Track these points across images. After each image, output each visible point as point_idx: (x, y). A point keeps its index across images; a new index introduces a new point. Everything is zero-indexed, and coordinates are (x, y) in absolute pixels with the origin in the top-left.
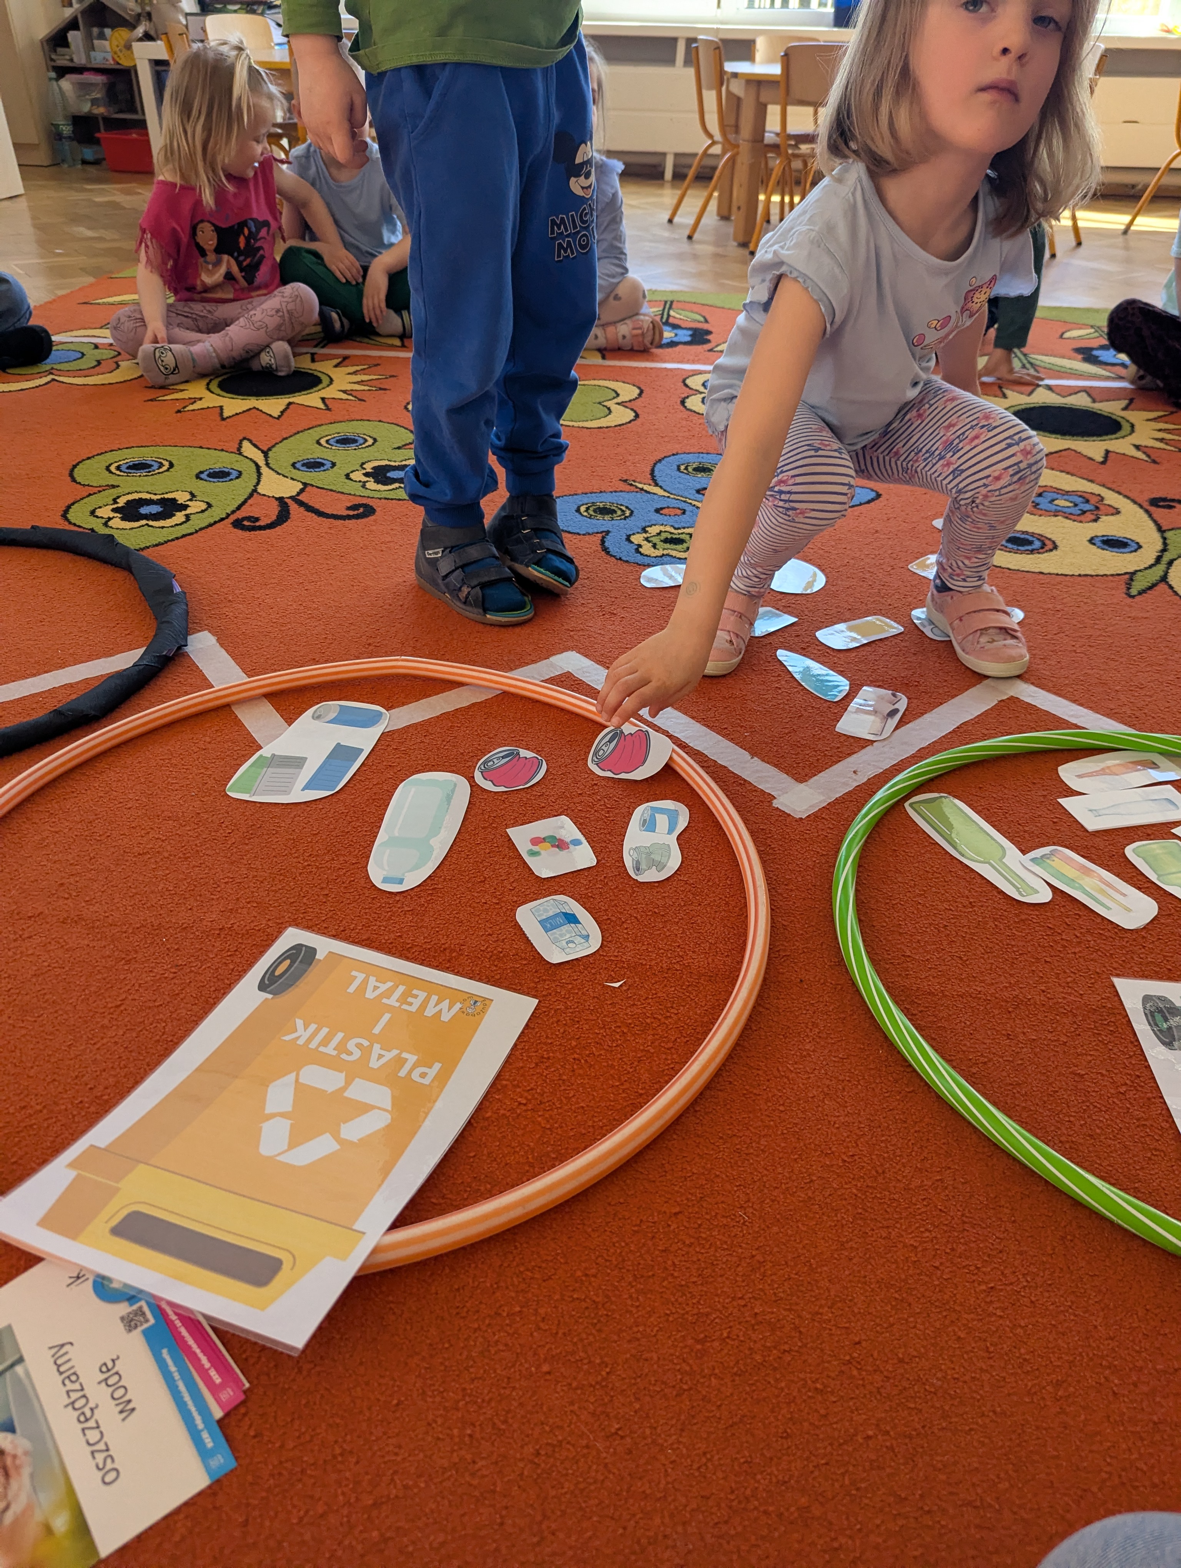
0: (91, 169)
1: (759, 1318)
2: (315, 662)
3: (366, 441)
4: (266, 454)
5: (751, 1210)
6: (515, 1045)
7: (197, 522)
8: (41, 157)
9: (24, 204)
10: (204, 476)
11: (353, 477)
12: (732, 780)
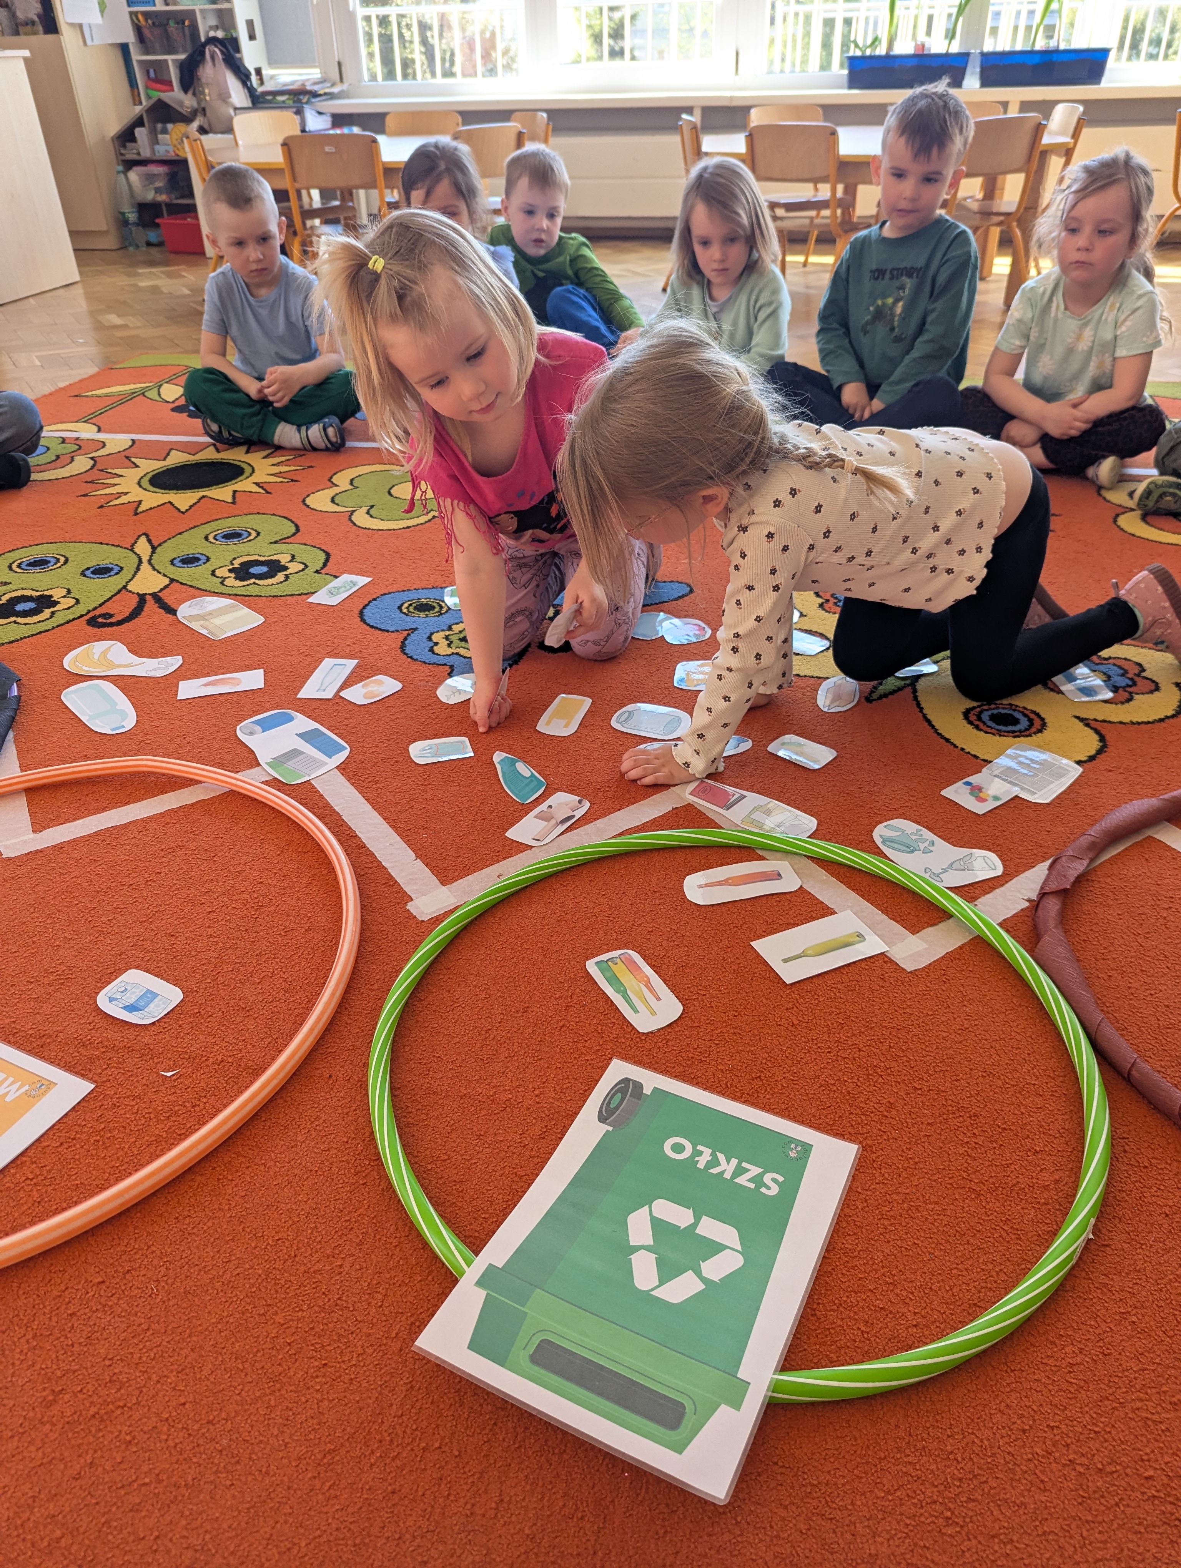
0: (154, 251)
1: (115, 1378)
2: (86, 758)
3: (250, 534)
4: (154, 548)
5: (163, 1284)
6: (54, 1125)
7: (59, 619)
8: (110, 242)
9: (79, 290)
10: (88, 573)
11: (218, 573)
12: (384, 881)
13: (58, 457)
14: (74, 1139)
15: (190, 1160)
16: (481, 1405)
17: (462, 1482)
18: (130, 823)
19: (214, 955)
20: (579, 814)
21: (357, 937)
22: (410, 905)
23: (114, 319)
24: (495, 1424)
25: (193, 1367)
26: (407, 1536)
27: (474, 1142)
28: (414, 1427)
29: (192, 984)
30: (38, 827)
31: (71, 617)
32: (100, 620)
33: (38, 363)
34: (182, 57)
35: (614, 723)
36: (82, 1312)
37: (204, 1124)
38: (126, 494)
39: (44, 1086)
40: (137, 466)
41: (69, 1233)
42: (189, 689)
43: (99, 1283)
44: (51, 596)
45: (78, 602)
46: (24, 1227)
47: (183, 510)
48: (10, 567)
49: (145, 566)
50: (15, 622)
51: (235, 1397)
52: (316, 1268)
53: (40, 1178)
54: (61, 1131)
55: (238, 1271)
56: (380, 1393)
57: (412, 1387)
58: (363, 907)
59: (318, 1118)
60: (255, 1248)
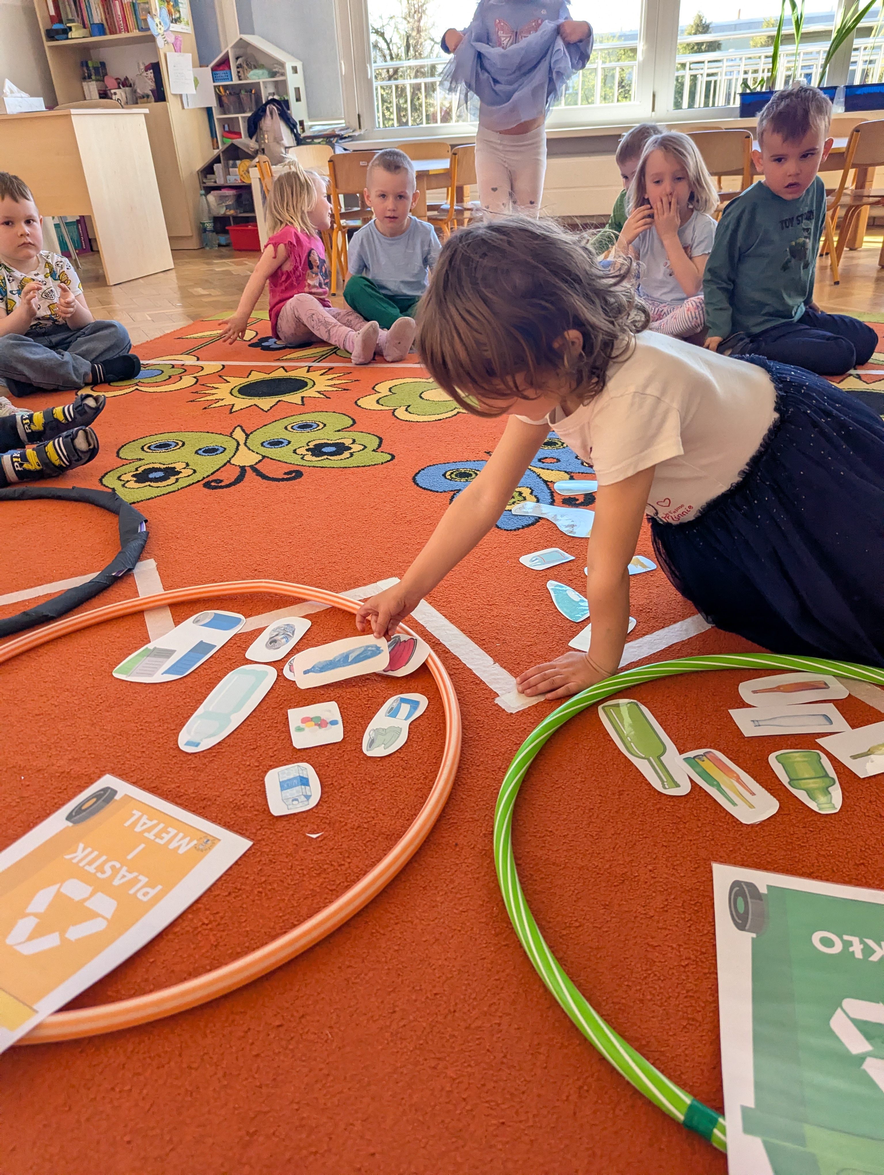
0: (223, 249)
3: (318, 425)
4: (247, 436)
6: (221, 877)
7: (182, 483)
8: (194, 244)
9: (173, 275)
10: (200, 452)
11: (298, 451)
12: (471, 680)
13: (170, 377)
14: (240, 890)
22: (498, 700)
23: (200, 291)
31: (191, 482)
32: (213, 484)
33: (149, 318)
34: (249, 114)
36: (266, 1053)
38: (222, 400)
39: (209, 842)
40: (228, 382)
44: (175, 468)
45: (195, 472)
47: (265, 410)
48: (142, 449)
49: (242, 447)
50: (150, 486)
53: (214, 924)
54: (228, 883)
55: (405, 1022)
59: (452, 881)
60: (416, 1001)
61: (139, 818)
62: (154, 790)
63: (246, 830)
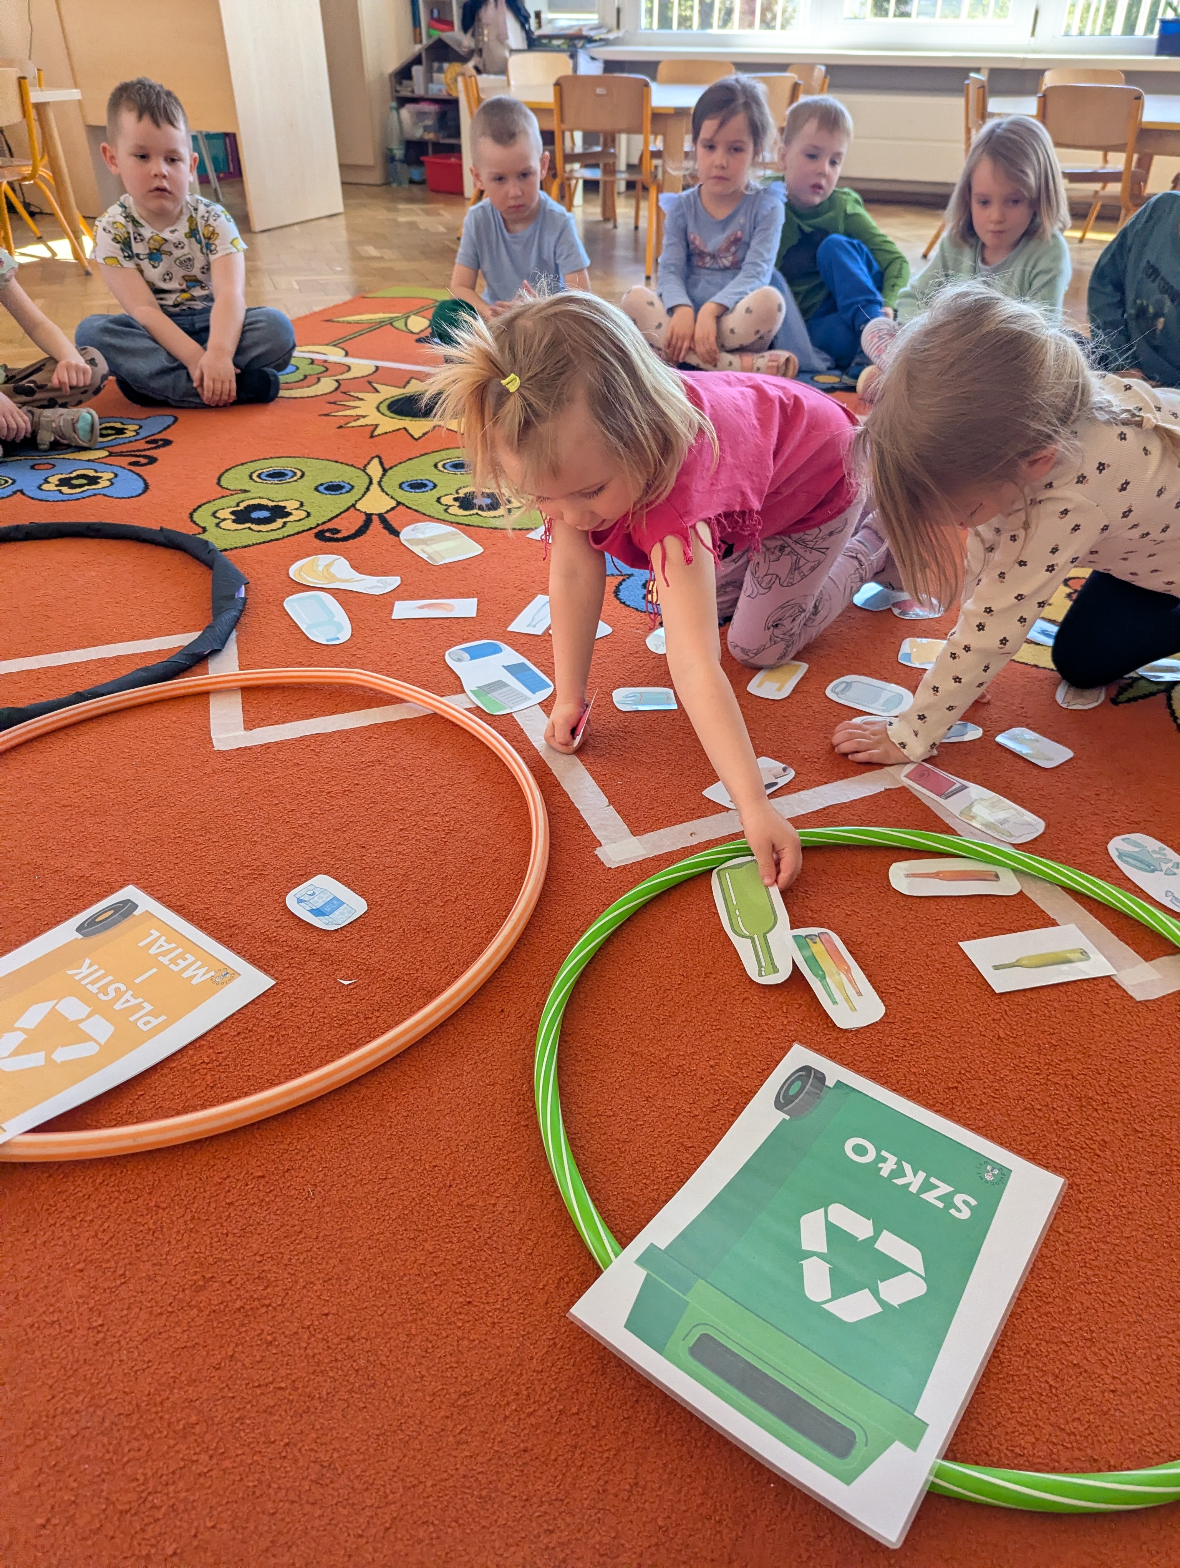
0: (415, 189)
1: (263, 1275)
4: (385, 471)
5: (319, 1189)
6: (234, 1014)
8: (376, 177)
9: (341, 221)
10: (321, 488)
11: (443, 500)
12: (575, 822)
13: (306, 377)
14: (250, 1031)
15: (359, 1071)
16: (624, 1379)
17: (597, 1455)
18: (335, 732)
19: (402, 872)
20: (782, 782)
21: (544, 874)
22: (598, 852)
23: (372, 251)
24: (637, 1401)
25: (339, 1279)
26: (535, 1499)
27: (642, 1103)
28: (553, 1386)
29: (377, 897)
30: (249, 725)
31: (301, 529)
32: (327, 534)
33: (297, 287)
35: (829, 693)
36: (240, 1202)
37: (375, 1037)
38: (364, 417)
39: (229, 975)
40: (377, 391)
41: (237, 1122)
42: (403, 610)
43: (259, 1177)
44: (285, 507)
45: (309, 515)
46: (195, 1109)
47: (416, 436)
48: (251, 477)
49: (375, 487)
50: (250, 528)
51: (377, 1318)
52: (469, 1202)
53: (215, 1064)
54: (240, 1021)
55: (394, 1190)
56: (522, 1344)
57: (555, 1344)
58: (552, 846)
59: (486, 1051)
60: (412, 1170)
61: (159, 938)
62: (179, 910)
63: (273, 967)
